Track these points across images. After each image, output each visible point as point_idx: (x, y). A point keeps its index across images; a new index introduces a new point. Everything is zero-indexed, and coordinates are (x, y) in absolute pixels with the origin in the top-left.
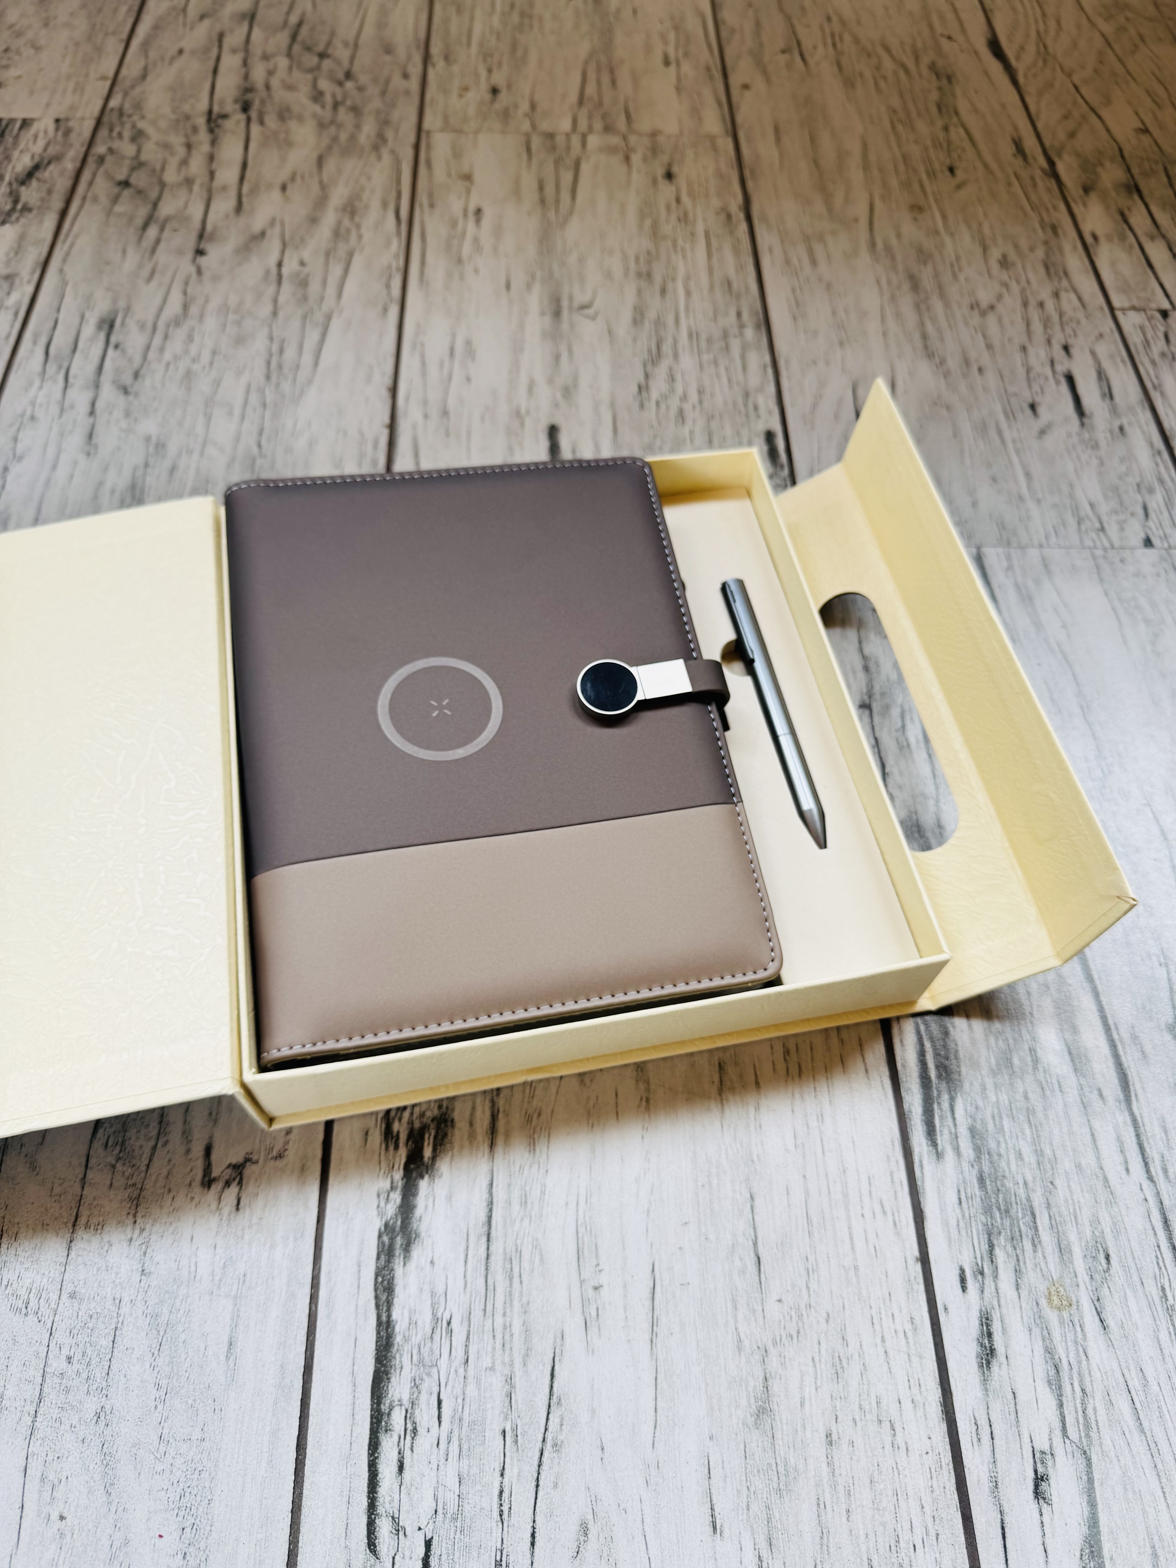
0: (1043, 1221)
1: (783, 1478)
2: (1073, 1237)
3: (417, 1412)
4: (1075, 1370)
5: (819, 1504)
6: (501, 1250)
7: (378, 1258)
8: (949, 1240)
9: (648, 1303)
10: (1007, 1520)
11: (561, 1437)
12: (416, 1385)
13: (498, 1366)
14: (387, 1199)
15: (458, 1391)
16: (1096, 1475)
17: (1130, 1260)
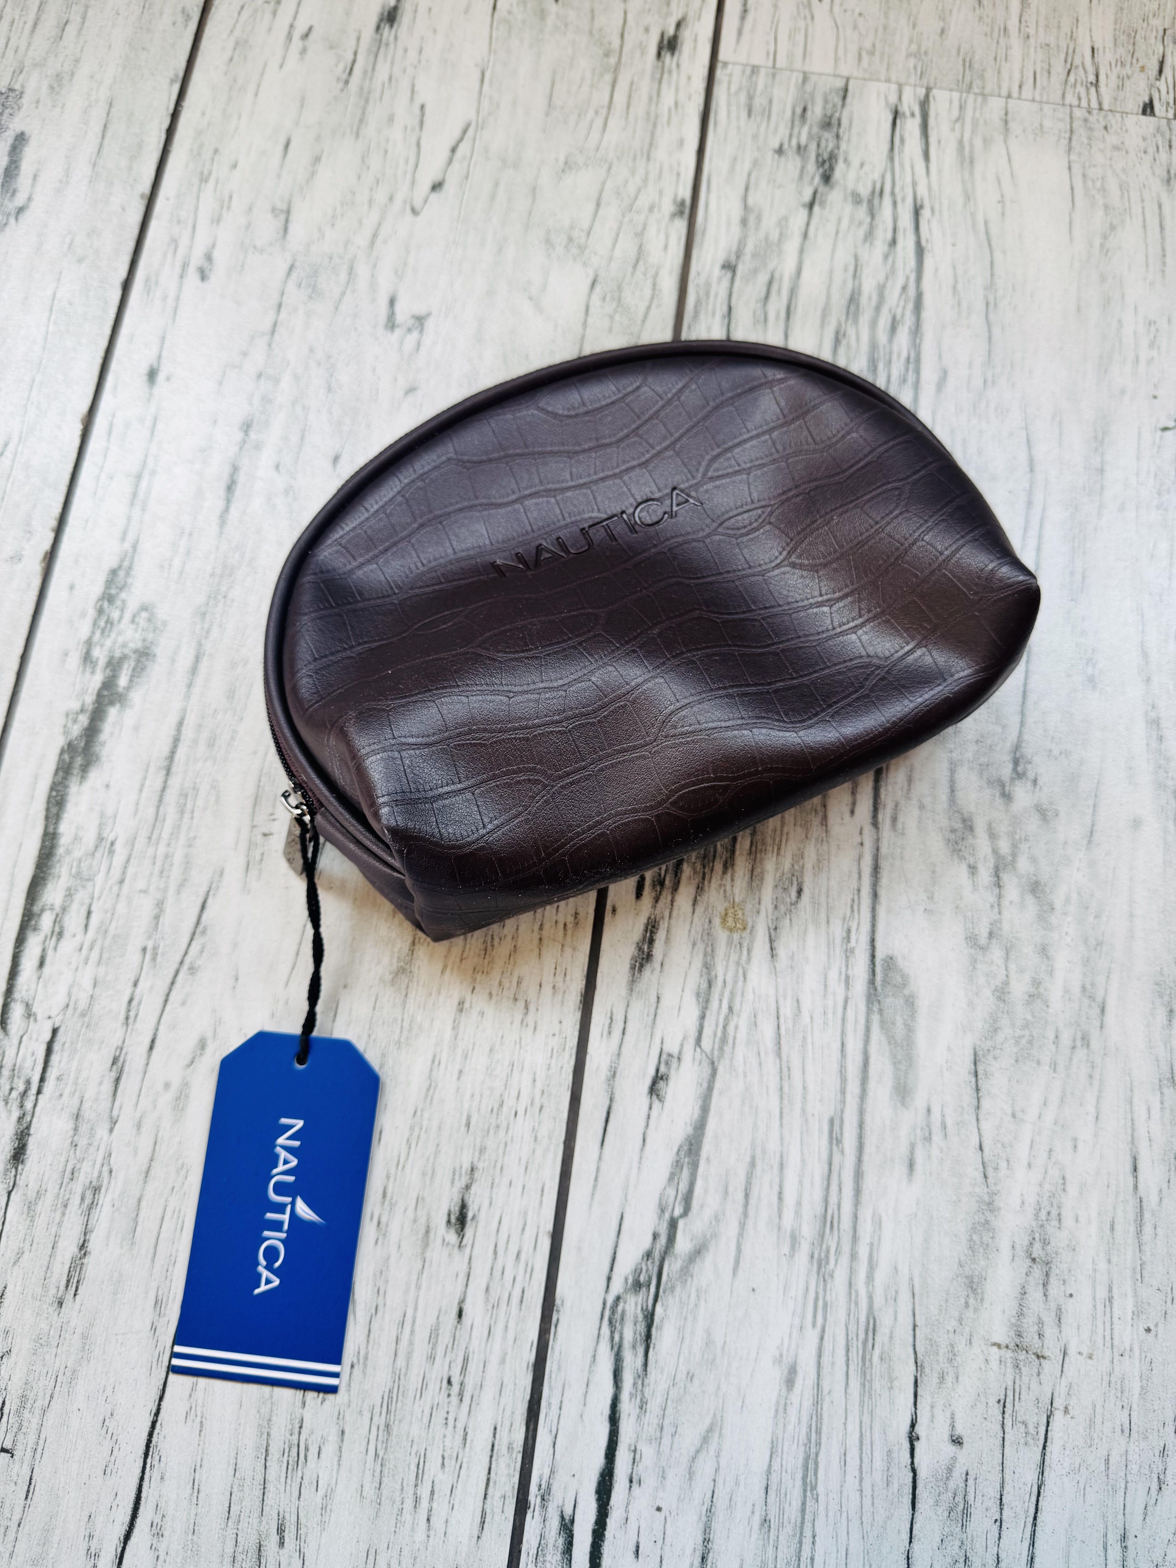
1: (405, 1033)
2: (770, 864)
3: (67, 918)
4: (729, 987)
5: (434, 1061)
6: (178, 785)
7: (56, 774)
10: (615, 1107)
11: (198, 963)
12: (69, 894)
13: (152, 890)
14: (75, 721)
15: (109, 906)
16: (718, 1085)
17: (823, 899)
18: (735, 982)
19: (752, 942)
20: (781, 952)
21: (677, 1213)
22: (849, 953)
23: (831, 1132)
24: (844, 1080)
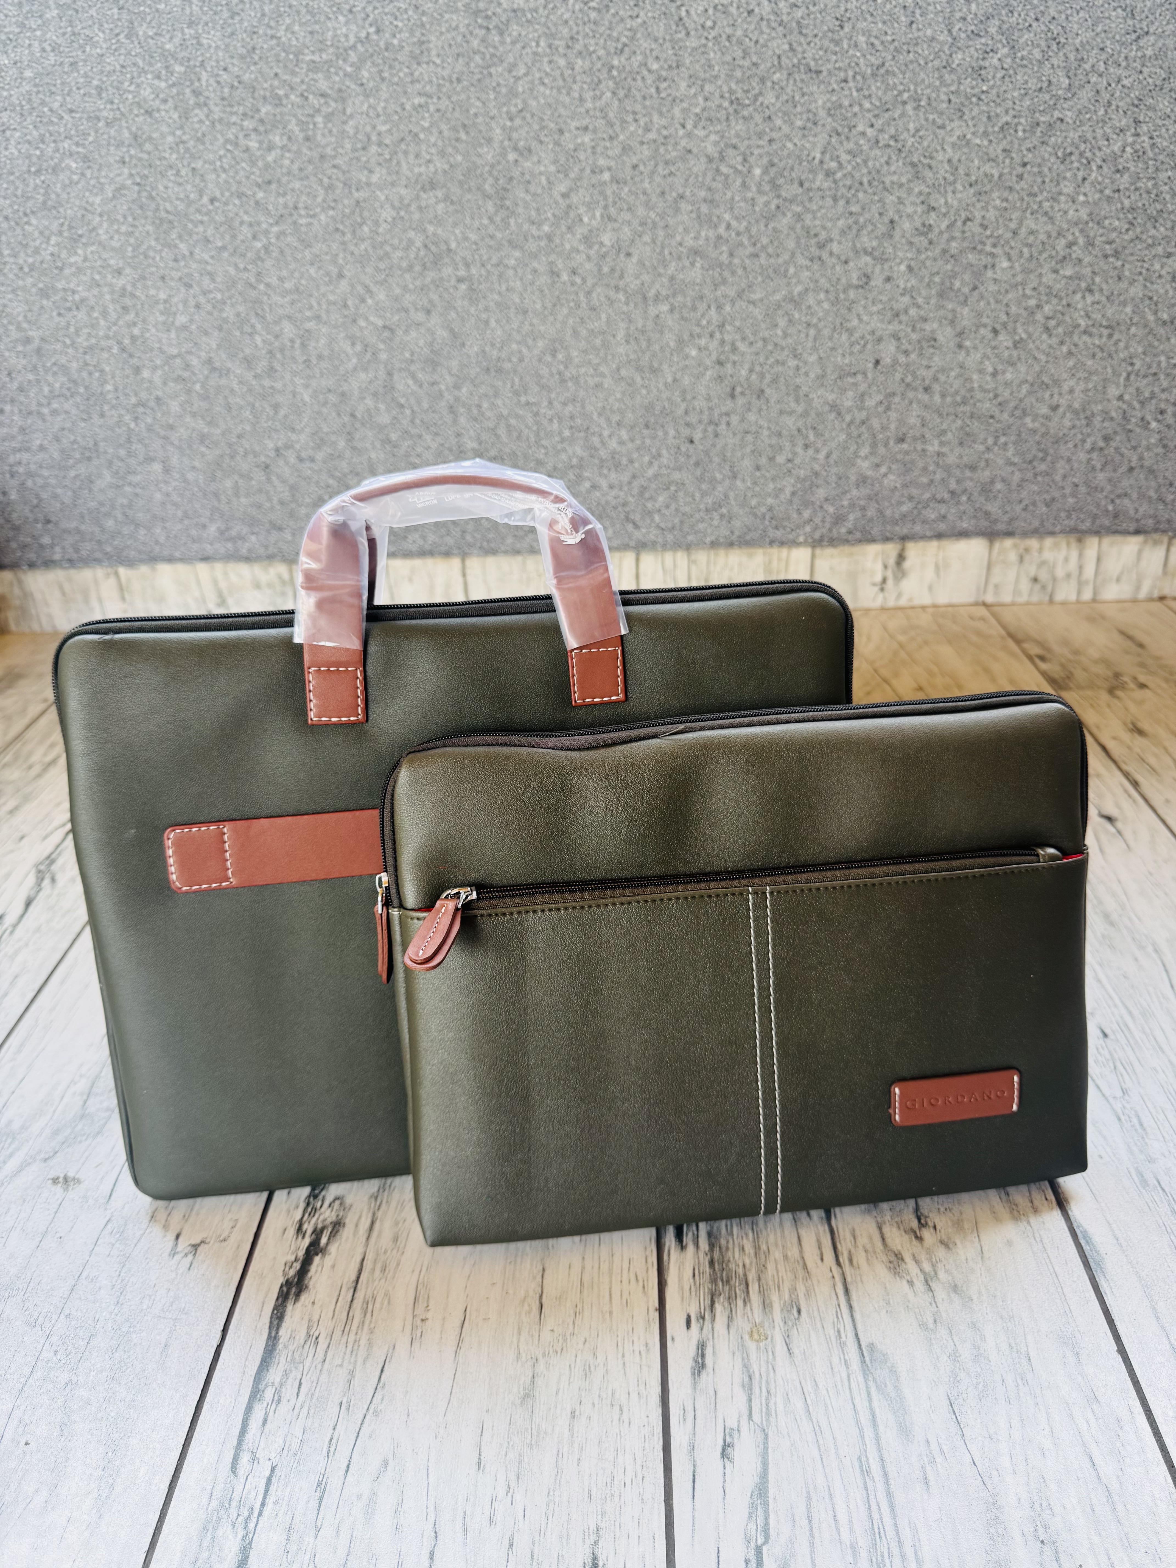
0: (754, 1288)
1: (534, 1437)
2: (775, 1297)
3: (283, 1390)
4: (764, 1378)
5: (559, 1454)
6: (362, 1297)
7: (277, 1299)
8: (683, 1298)
9: (458, 1330)
10: (697, 1470)
11: (380, 1408)
12: (286, 1374)
13: (346, 1364)
14: (291, 1267)
15: (315, 1378)
16: (771, 1445)
17: (816, 1313)
18: (768, 1374)
19: (774, 1347)
20: (796, 1351)
21: (760, 1542)
22: (842, 1345)
23: (861, 1467)
24: (861, 1430)
